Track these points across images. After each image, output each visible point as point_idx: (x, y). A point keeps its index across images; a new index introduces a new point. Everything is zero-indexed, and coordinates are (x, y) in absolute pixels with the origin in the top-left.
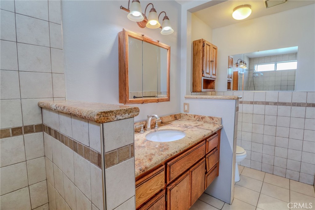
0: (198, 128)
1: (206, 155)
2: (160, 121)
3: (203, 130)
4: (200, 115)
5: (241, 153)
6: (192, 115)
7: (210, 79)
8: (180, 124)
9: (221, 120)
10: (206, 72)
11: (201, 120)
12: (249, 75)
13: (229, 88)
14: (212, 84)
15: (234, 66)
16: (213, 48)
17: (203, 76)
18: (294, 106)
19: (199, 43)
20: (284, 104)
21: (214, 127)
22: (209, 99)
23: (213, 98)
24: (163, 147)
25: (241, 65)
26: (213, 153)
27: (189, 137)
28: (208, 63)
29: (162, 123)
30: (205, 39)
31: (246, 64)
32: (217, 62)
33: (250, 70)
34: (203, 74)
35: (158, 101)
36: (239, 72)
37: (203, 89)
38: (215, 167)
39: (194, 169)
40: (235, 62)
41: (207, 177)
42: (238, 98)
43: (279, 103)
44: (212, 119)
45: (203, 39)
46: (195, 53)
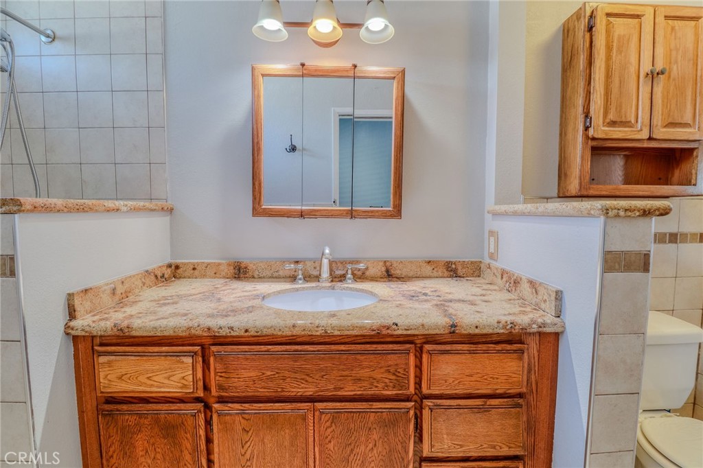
6: (497, 270)
10: (607, 118)
11: (514, 290)
16: (674, 18)
17: (587, 137)
29: (390, 275)
34: (586, 128)
39: (337, 411)
44: (534, 290)
46: (566, 59)
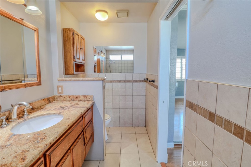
0: (74, 107)
1: (84, 129)
2: (31, 107)
3: (79, 108)
4: (75, 95)
5: (108, 118)
6: (66, 96)
7: (81, 64)
8: (55, 107)
9: (93, 97)
10: (77, 57)
12: (106, 62)
13: (95, 71)
14: (82, 68)
15: (97, 54)
16: (82, 38)
17: (74, 61)
18: (134, 82)
19: (69, 31)
20: (129, 81)
21: (88, 104)
22: (82, 80)
23: (85, 80)
24: (39, 137)
25: (102, 54)
26: (89, 125)
27: (68, 118)
28: (78, 50)
29: (33, 110)
30: (74, 29)
31: (104, 54)
32: (85, 50)
33: (107, 58)
34: (74, 59)
35: (26, 86)
36: (101, 59)
37: (75, 72)
38: (91, 136)
39: (75, 146)
40: (97, 52)
41: (85, 148)
42: (104, 79)
43: (126, 81)
44: (85, 97)
45: (72, 29)
46: (65, 39)
